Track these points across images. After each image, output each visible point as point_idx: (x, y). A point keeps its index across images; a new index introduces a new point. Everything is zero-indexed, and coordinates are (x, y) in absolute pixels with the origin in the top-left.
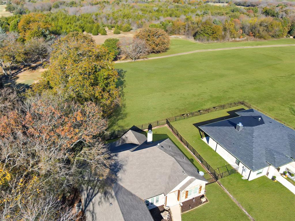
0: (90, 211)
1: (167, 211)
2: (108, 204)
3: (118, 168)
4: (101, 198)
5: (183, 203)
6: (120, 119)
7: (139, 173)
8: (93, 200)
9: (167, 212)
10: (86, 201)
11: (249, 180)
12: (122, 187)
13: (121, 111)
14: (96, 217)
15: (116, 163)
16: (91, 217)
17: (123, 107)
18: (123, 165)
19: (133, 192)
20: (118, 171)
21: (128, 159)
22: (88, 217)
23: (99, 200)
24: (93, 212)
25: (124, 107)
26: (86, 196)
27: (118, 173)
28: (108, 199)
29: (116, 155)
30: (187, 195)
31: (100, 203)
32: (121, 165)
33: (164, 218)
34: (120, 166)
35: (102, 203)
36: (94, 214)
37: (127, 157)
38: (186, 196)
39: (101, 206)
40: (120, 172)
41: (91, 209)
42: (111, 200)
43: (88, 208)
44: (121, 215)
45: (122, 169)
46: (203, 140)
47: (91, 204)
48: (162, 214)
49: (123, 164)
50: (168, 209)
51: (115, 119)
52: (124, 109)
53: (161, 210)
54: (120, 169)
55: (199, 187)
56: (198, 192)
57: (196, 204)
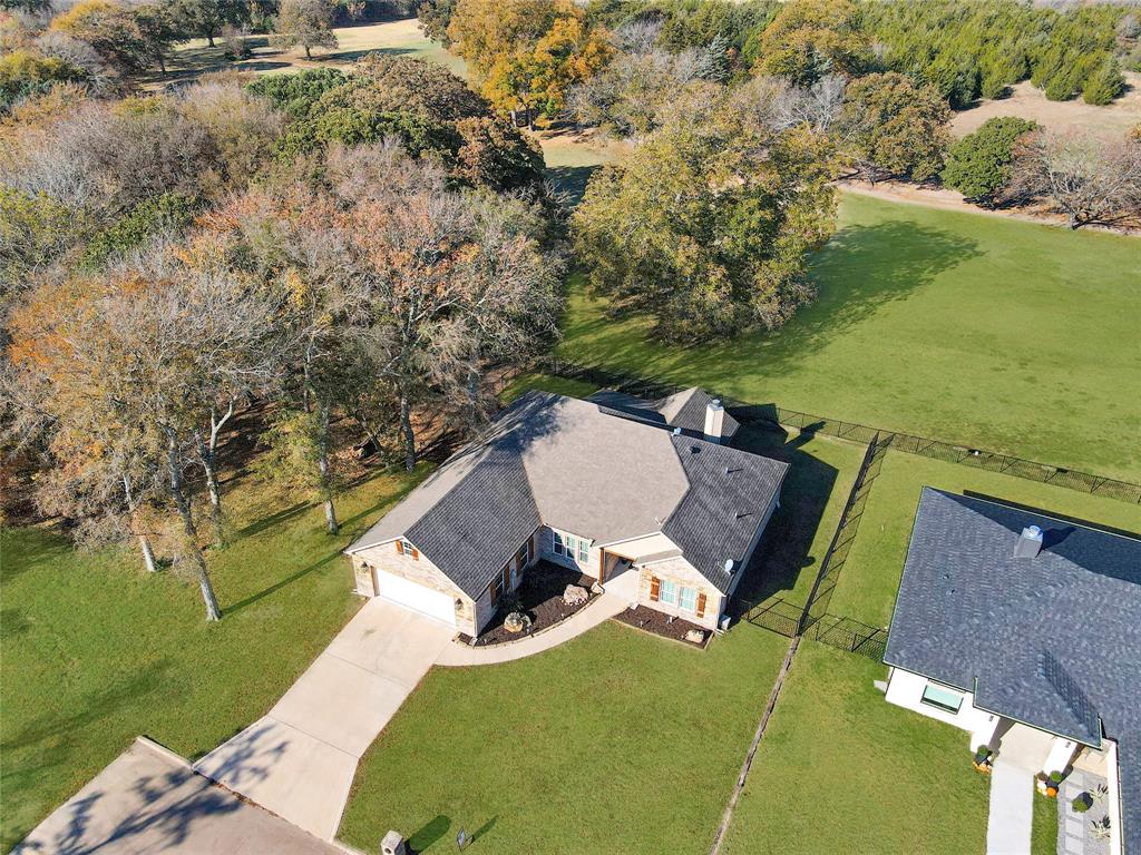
1: (589, 591)
3: (545, 429)
5: (640, 606)
6: (761, 374)
7: (580, 464)
9: (586, 595)
15: (550, 417)
17: (812, 348)
18: (560, 429)
19: (536, 493)
20: (541, 434)
21: (580, 422)
27: (538, 437)
30: (655, 592)
33: (566, 596)
34: (552, 428)
37: (580, 418)
38: (651, 593)
40: (544, 438)
45: (552, 435)
49: (563, 426)
50: (598, 593)
53: (580, 581)
54: (548, 433)
55: (697, 594)
56: (693, 611)
57: (665, 631)
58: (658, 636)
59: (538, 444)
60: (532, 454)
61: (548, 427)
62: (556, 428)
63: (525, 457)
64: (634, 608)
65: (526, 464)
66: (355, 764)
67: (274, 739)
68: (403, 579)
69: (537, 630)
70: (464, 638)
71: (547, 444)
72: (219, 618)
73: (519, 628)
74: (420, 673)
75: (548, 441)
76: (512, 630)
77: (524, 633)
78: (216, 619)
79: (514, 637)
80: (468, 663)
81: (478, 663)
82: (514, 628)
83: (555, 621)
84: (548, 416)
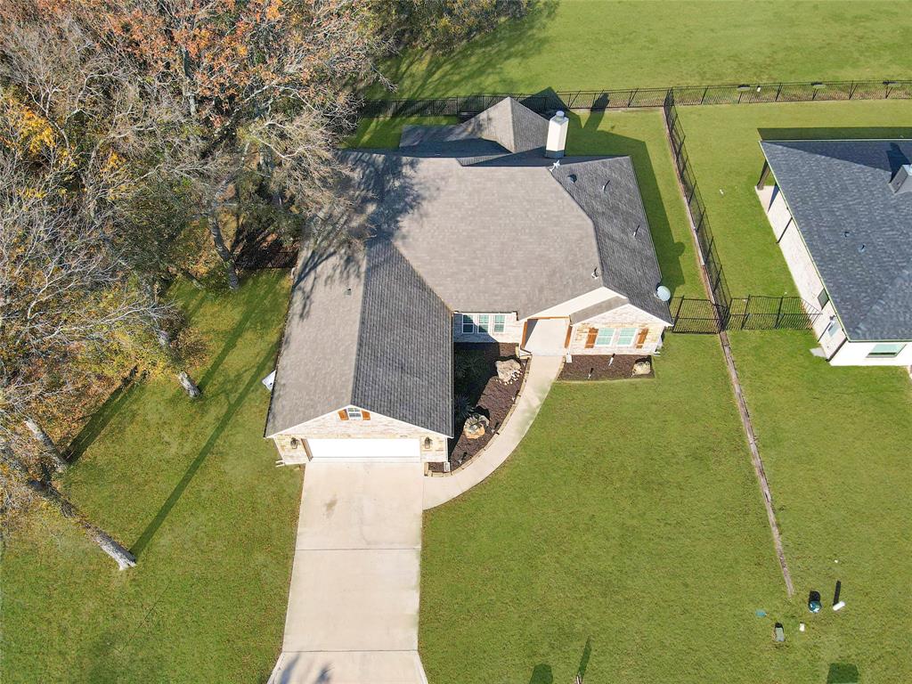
0: (304, 292)
1: (519, 361)
2: (343, 289)
3: (406, 203)
4: (334, 269)
5: (573, 357)
6: (516, 56)
7: (465, 233)
8: (319, 268)
9: (518, 366)
10: (305, 265)
11: (833, 363)
12: (402, 257)
13: (531, 28)
14: (308, 312)
15: (406, 187)
16: (301, 307)
17: (545, 13)
18: (424, 199)
19: (429, 282)
20: (403, 211)
21: (443, 183)
22: (295, 305)
23: (330, 272)
24: (308, 297)
25: (549, 16)
26: (309, 255)
27: (402, 216)
28: (348, 277)
29: (412, 165)
30: (591, 340)
31: (329, 282)
32: (418, 196)
33: (501, 376)
34: (414, 200)
35: (333, 281)
36: (308, 302)
37: (443, 179)
38: (587, 343)
39: (328, 287)
40: (410, 215)
41: (308, 289)
42: (353, 280)
43: (302, 284)
44: (357, 326)
45: (418, 208)
46: (758, 192)
47: (312, 275)
48: (500, 365)
49: (426, 194)
50: (526, 358)
51: (499, 52)
52: (544, 21)
53: (503, 353)
54: (412, 207)
55: (638, 331)
56: (632, 344)
57: (613, 374)
58: (608, 382)
59: (405, 222)
60: (404, 237)
61: (408, 199)
62: (418, 198)
63: (398, 243)
64: (569, 360)
65: (403, 251)
66: (416, 659)
67: (309, 670)
68: (349, 439)
69: (498, 425)
70: (435, 467)
71: (416, 220)
72: (134, 561)
73: (482, 431)
74: (415, 526)
75: (416, 216)
76: (477, 437)
77: (489, 434)
78: (133, 564)
79: (481, 443)
80: (456, 493)
81: (466, 488)
82: (477, 434)
83: (508, 408)
84: (403, 187)
